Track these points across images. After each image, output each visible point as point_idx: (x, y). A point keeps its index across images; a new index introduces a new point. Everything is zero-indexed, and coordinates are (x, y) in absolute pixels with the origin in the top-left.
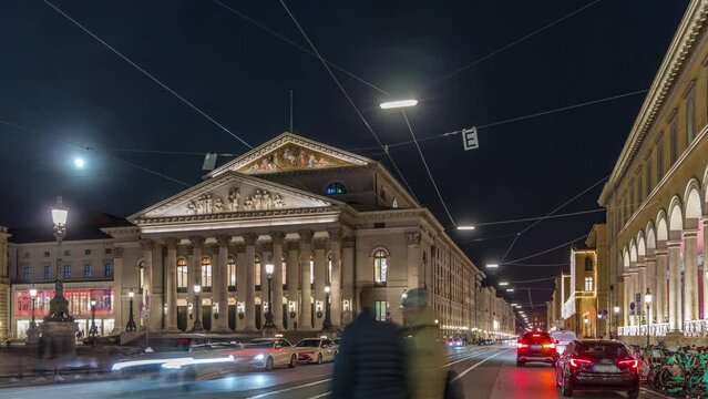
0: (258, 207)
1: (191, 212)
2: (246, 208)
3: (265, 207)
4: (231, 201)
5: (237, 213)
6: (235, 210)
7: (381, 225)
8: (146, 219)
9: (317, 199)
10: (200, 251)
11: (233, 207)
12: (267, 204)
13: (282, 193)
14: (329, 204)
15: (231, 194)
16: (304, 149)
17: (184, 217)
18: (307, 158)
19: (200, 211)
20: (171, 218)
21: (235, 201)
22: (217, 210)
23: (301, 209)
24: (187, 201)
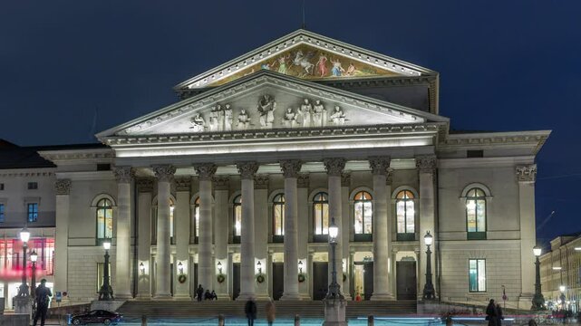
0: (306, 123)
1: (197, 129)
2: (287, 124)
3: (318, 122)
4: (264, 113)
5: (273, 130)
6: (270, 126)
7: (479, 154)
8: (127, 137)
9: (402, 112)
10: (210, 184)
11: (267, 122)
12: (321, 119)
13: (343, 104)
14: (420, 120)
15: (263, 103)
16: (324, 53)
17: (189, 135)
18: (329, 65)
19: (213, 127)
20: (168, 136)
21: (271, 113)
22: (241, 126)
23: (378, 126)
24: (192, 112)
